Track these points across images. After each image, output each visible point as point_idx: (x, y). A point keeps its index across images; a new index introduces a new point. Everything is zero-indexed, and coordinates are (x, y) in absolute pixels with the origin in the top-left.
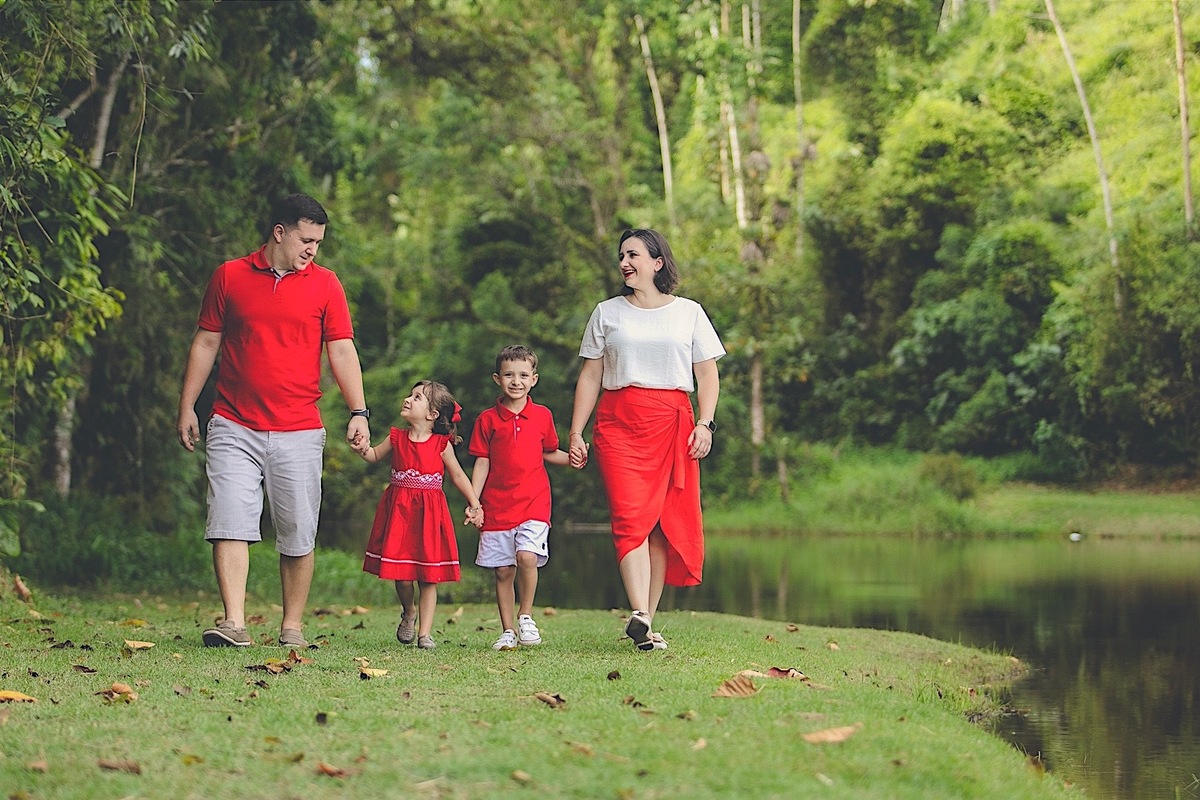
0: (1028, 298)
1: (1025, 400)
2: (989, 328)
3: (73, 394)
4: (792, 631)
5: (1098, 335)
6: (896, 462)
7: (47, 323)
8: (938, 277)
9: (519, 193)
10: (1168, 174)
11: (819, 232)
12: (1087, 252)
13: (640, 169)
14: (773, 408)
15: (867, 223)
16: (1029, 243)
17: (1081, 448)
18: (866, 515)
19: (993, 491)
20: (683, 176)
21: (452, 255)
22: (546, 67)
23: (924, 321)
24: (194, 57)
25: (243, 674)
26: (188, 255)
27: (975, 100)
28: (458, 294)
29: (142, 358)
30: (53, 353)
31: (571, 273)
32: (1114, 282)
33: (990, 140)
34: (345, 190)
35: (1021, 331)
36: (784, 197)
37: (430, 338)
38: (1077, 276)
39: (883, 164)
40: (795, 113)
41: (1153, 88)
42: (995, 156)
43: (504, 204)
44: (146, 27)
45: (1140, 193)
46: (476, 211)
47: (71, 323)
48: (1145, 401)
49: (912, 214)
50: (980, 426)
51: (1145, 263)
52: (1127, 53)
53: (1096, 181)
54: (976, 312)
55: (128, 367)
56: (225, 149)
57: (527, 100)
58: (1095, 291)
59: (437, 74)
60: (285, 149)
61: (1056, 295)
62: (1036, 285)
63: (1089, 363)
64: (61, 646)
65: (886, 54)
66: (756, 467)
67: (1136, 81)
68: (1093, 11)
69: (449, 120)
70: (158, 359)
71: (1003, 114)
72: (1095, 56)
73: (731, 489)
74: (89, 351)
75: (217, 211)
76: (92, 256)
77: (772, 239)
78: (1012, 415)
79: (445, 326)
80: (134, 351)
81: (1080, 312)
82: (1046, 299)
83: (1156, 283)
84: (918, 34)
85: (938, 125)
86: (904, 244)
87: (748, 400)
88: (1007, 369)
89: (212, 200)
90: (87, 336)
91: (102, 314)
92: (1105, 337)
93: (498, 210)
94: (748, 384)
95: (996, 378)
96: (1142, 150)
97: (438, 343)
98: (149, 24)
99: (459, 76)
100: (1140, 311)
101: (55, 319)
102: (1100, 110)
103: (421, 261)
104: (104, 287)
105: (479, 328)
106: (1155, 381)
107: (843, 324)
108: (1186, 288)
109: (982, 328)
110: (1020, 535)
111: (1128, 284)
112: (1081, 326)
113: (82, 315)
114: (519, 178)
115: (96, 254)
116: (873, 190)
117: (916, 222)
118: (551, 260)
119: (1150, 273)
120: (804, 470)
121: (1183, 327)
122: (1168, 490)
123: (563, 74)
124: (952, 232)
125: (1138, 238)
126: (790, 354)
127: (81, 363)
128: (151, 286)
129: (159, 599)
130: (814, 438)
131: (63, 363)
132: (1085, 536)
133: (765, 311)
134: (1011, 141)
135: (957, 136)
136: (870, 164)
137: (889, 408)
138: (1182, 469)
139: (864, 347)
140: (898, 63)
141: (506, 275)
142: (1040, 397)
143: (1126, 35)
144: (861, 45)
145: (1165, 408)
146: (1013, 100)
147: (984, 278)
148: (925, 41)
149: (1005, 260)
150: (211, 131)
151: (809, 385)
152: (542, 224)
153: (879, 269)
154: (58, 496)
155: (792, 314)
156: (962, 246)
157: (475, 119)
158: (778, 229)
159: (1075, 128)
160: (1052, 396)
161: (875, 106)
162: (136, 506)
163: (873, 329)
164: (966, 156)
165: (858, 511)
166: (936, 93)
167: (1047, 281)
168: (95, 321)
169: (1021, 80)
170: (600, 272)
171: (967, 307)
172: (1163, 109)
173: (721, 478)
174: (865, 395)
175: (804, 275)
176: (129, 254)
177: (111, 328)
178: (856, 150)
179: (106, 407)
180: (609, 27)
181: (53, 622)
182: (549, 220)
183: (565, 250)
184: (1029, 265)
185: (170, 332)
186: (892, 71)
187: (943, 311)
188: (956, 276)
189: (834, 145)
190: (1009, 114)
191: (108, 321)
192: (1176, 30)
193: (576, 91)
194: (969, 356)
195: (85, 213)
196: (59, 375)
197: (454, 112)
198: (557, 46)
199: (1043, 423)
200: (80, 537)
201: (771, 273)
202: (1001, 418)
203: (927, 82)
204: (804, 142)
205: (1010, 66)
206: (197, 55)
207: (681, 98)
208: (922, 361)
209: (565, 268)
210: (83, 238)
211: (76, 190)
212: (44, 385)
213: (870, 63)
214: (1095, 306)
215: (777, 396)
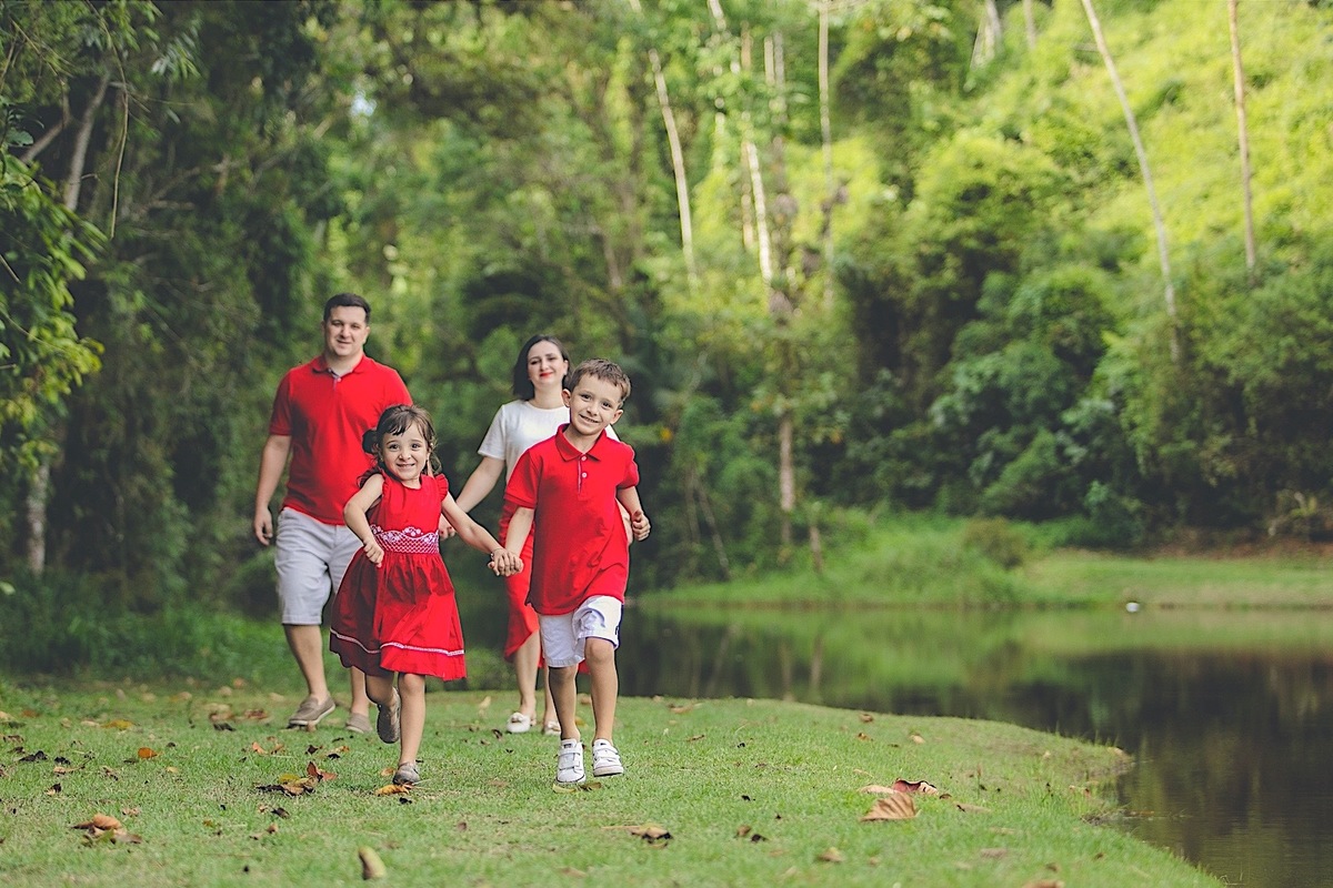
0: (1078, 350)
1: (1076, 460)
2: (1035, 382)
3: (47, 460)
4: (867, 721)
5: (1155, 388)
6: (937, 528)
7: (16, 379)
8: (980, 329)
9: (527, 242)
10: (1227, 216)
11: (851, 281)
12: (1142, 300)
13: (656, 216)
14: (804, 472)
15: (903, 271)
16: (1078, 292)
17: (1139, 511)
18: (905, 585)
19: (1042, 558)
20: (702, 222)
21: (455, 311)
22: (557, 106)
23: (966, 376)
24: (181, 74)
25: (255, 797)
26: (172, 306)
27: (1017, 138)
28: (462, 351)
29: (122, 420)
30: (22, 414)
31: (585, 328)
32: (1171, 332)
33: (1035, 181)
34: (338, 241)
35: (1071, 386)
36: (814, 242)
37: (432, 399)
38: (1132, 326)
39: (919, 208)
40: (824, 154)
41: (1208, 125)
42: (1040, 198)
43: (510, 254)
44: (126, 40)
45: (1196, 237)
46: (480, 262)
47: (42, 379)
48: (1207, 461)
49: (951, 261)
50: (1028, 488)
51: (1204, 311)
52: (1179, 87)
53: (1148, 224)
54: (1021, 365)
55: (108, 431)
56: (212, 191)
57: (538, 140)
58: (1152, 341)
59: (438, 114)
60: (276, 192)
61: (1108, 347)
62: (1086, 336)
63: (1146, 421)
64: (32, 759)
65: (920, 89)
66: (786, 534)
67: (1189, 117)
68: (1141, 43)
69: (452, 163)
70: (140, 422)
71: (1047, 153)
72: (1144, 91)
73: (760, 559)
74: (63, 411)
75: (204, 257)
76: (66, 303)
77: (801, 289)
78: (1061, 477)
79: (448, 387)
80: (113, 413)
81: (1136, 364)
82: (1096, 352)
83: (1216, 334)
84: (954, 68)
85: (979, 166)
86: (943, 294)
87: (776, 462)
88: (1056, 426)
89: (198, 245)
90: (62, 395)
91: (77, 368)
92: (1162, 391)
93: (504, 260)
94: (776, 445)
95: (1044, 437)
96: (1198, 190)
97: (441, 404)
98: (129, 36)
99: (463, 116)
100: (1199, 364)
101: (24, 374)
102: (1152, 148)
103: (422, 314)
104: (80, 338)
105: (485, 388)
106: (1215, 438)
107: (878, 379)
108: (1248, 338)
109: (1027, 383)
110: (1072, 606)
111: (1185, 336)
112: (1138, 380)
113: (55, 369)
114: (527, 226)
115: (71, 300)
116: (909, 236)
117: (956, 269)
118: (562, 314)
119: (1210, 323)
120: (838, 537)
121: (1246, 380)
122: (1232, 556)
123: (574, 113)
124: (995, 280)
125: (1197, 283)
126: (821, 412)
127: (55, 427)
128: (131, 341)
129: (144, 687)
130: (849, 503)
131: (35, 426)
132: (1143, 606)
133: (795, 367)
134: (1058, 182)
135: (999, 176)
136: (905, 208)
137: (928, 470)
138: (1246, 532)
139: (900, 404)
140: (934, 99)
141: (513, 330)
142: (1092, 456)
143: (1177, 68)
144: (894, 80)
145: (1227, 467)
146: (1059, 139)
147: (1030, 329)
148: (963, 76)
149: (1052, 310)
150: (197, 170)
151: (842, 446)
152: (551, 275)
153: (916, 321)
154: (31, 574)
155: (822, 369)
156: (1006, 296)
157: (481, 163)
158: (807, 277)
159: (1125, 167)
160: (1105, 456)
161: (909, 146)
162: (117, 584)
163: (910, 386)
164: (1009, 198)
165: (897, 580)
166: (976, 130)
167: (1098, 333)
168: (70, 377)
169: (1067, 117)
170: (615, 325)
171: (1012, 360)
172: (1219, 147)
173: (748, 546)
174: (902, 456)
175: (835, 328)
176: (107, 306)
177: (89, 388)
178: (890, 193)
179: (83, 475)
180: (622, 63)
181: (23, 725)
182: (558, 270)
183: (578, 303)
184: (1079, 314)
185: (153, 392)
186: (928, 107)
187: (986, 365)
188: (999, 328)
189: (867, 188)
190: (1055, 154)
191: (84, 377)
192: (1235, 61)
193: (589, 132)
194: (1016, 413)
195: (58, 254)
196: (29, 439)
197: (457, 155)
198: (566, 83)
199: (1095, 485)
200: (56, 618)
201: (800, 325)
202: (1050, 480)
203: (965, 119)
204: (835, 186)
205: (1056, 102)
206: (185, 72)
207: (700, 139)
208: (964, 420)
209: (577, 323)
210: (56, 282)
211: (47, 228)
212: (13, 449)
213: (904, 99)
214: (1154, 358)
215: (807, 458)
